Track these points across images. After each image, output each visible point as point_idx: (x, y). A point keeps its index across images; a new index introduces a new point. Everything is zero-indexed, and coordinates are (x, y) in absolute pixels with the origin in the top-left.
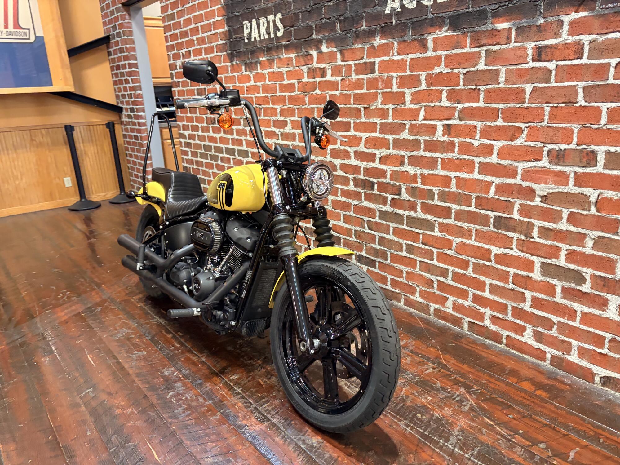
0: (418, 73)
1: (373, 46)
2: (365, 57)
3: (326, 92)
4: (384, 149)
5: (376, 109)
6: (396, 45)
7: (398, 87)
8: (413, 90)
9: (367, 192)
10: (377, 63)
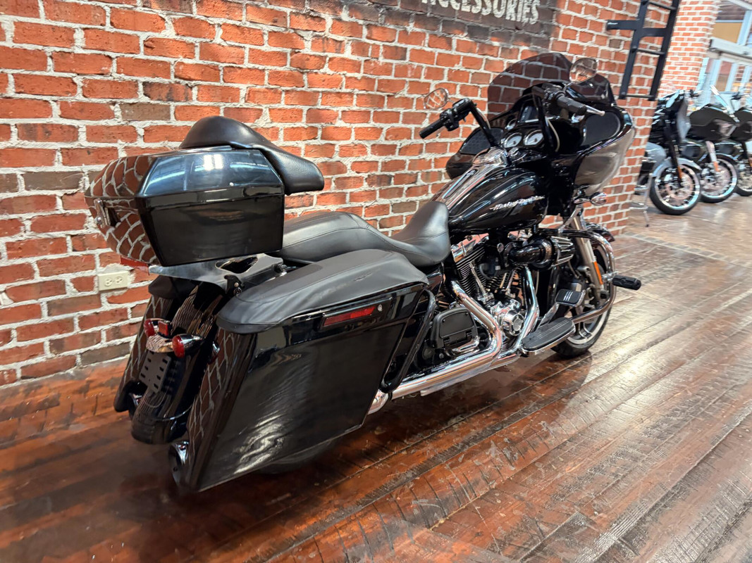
0: (443, 67)
1: (405, 31)
2: (396, 40)
3: (342, 73)
4: (405, 140)
5: (400, 97)
6: (427, 37)
7: (426, 78)
8: (437, 82)
9: (384, 188)
10: (408, 50)
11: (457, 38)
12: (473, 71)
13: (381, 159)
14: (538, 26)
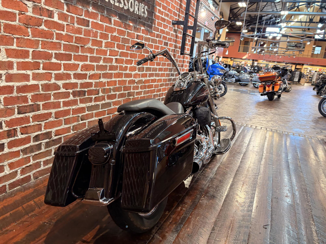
0: (108, 33)
1: (88, 11)
2: (84, 15)
3: (53, 30)
4: (92, 71)
5: (87, 48)
6: (99, 15)
7: (100, 38)
8: (106, 41)
9: (81, 98)
10: (90, 22)
11: (114, 19)
12: (122, 37)
13: (79, 82)
14: (148, 19)
